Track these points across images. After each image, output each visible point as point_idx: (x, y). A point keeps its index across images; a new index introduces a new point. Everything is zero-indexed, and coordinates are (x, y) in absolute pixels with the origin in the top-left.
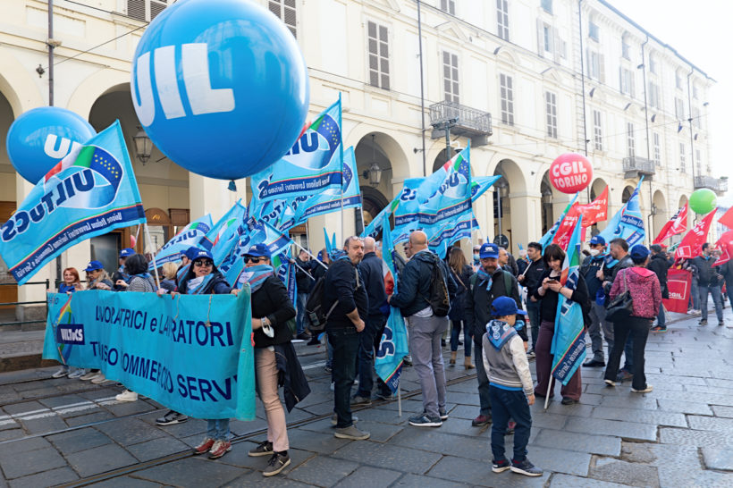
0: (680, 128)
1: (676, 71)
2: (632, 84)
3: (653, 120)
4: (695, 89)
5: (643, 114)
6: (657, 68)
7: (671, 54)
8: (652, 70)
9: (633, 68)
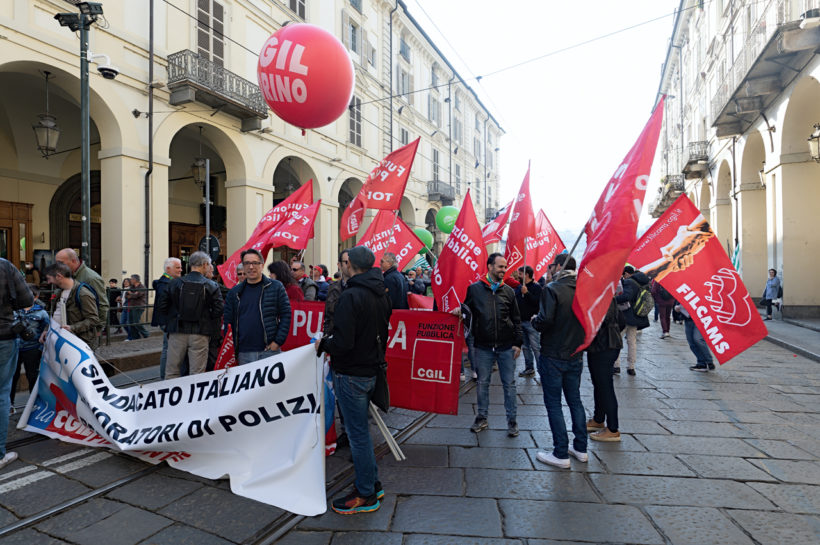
0: (477, 165)
1: (476, 115)
2: (439, 114)
3: (456, 152)
4: (489, 135)
5: (447, 145)
6: (461, 106)
7: (473, 98)
8: (456, 107)
9: (441, 100)
